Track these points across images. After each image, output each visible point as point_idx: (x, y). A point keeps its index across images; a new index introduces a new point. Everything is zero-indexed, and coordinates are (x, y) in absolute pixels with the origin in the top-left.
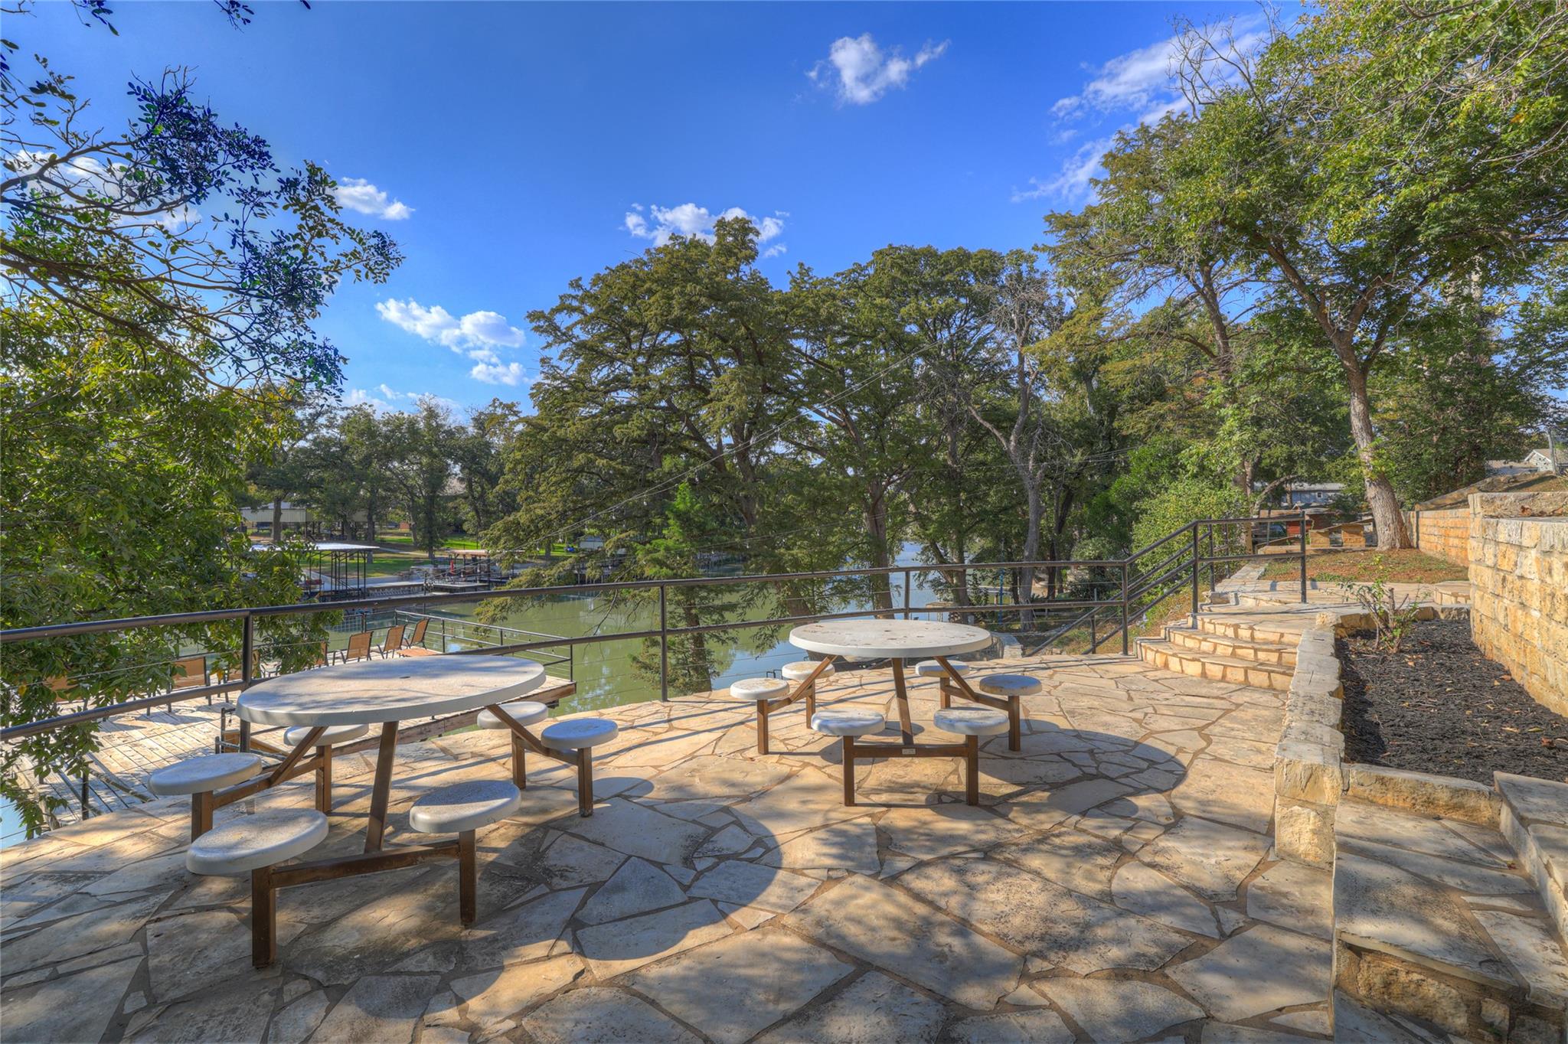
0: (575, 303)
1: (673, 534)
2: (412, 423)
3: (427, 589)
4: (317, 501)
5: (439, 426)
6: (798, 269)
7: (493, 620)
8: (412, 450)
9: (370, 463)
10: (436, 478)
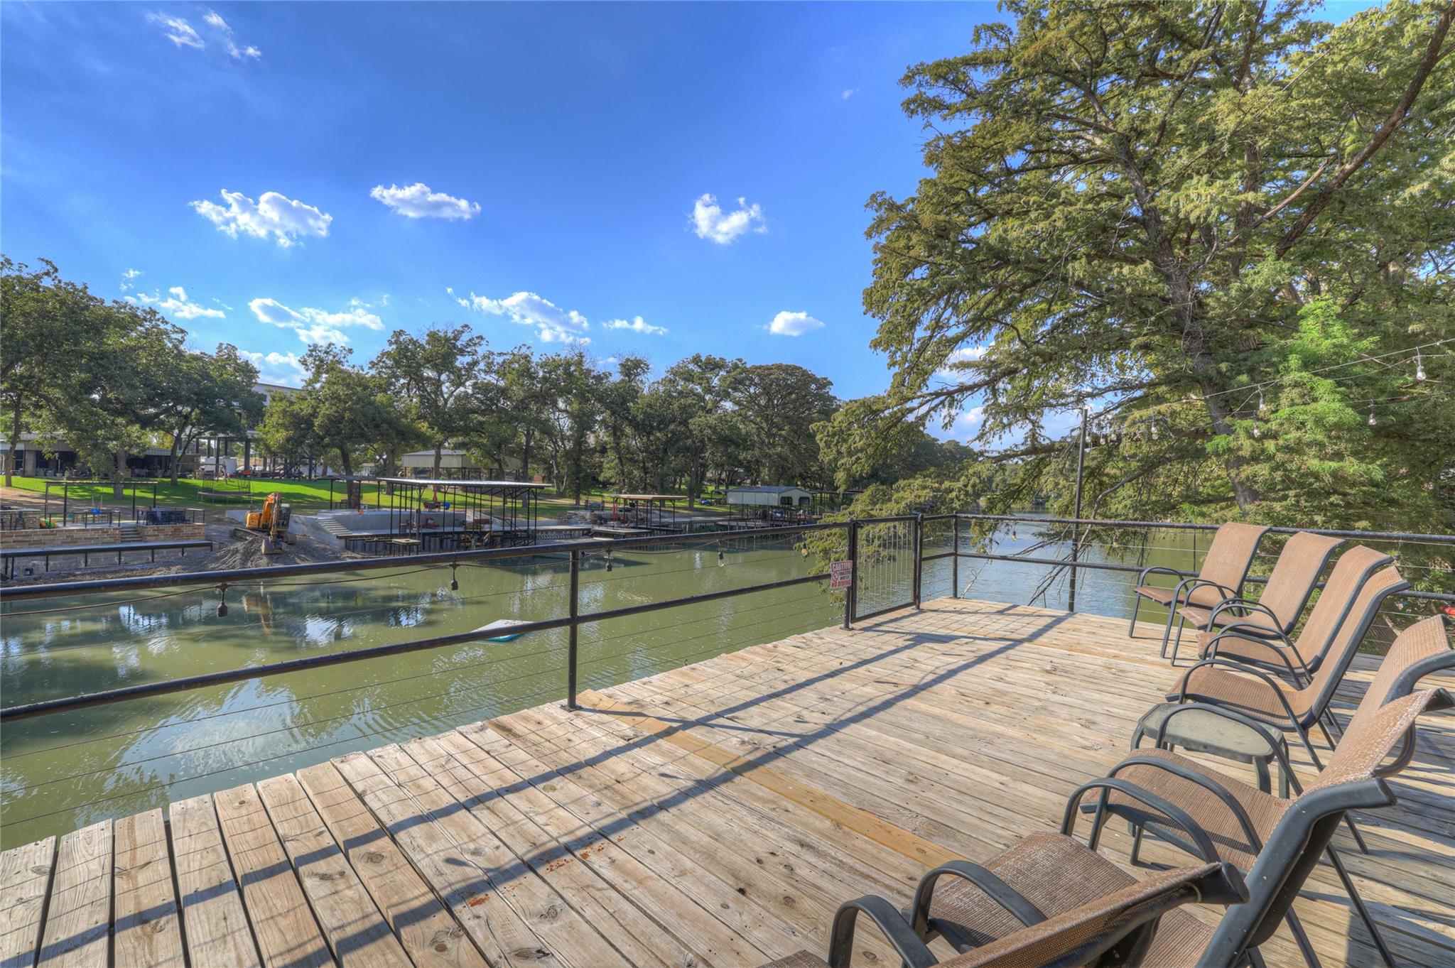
3: (588, 533)
4: (477, 445)
5: (589, 371)
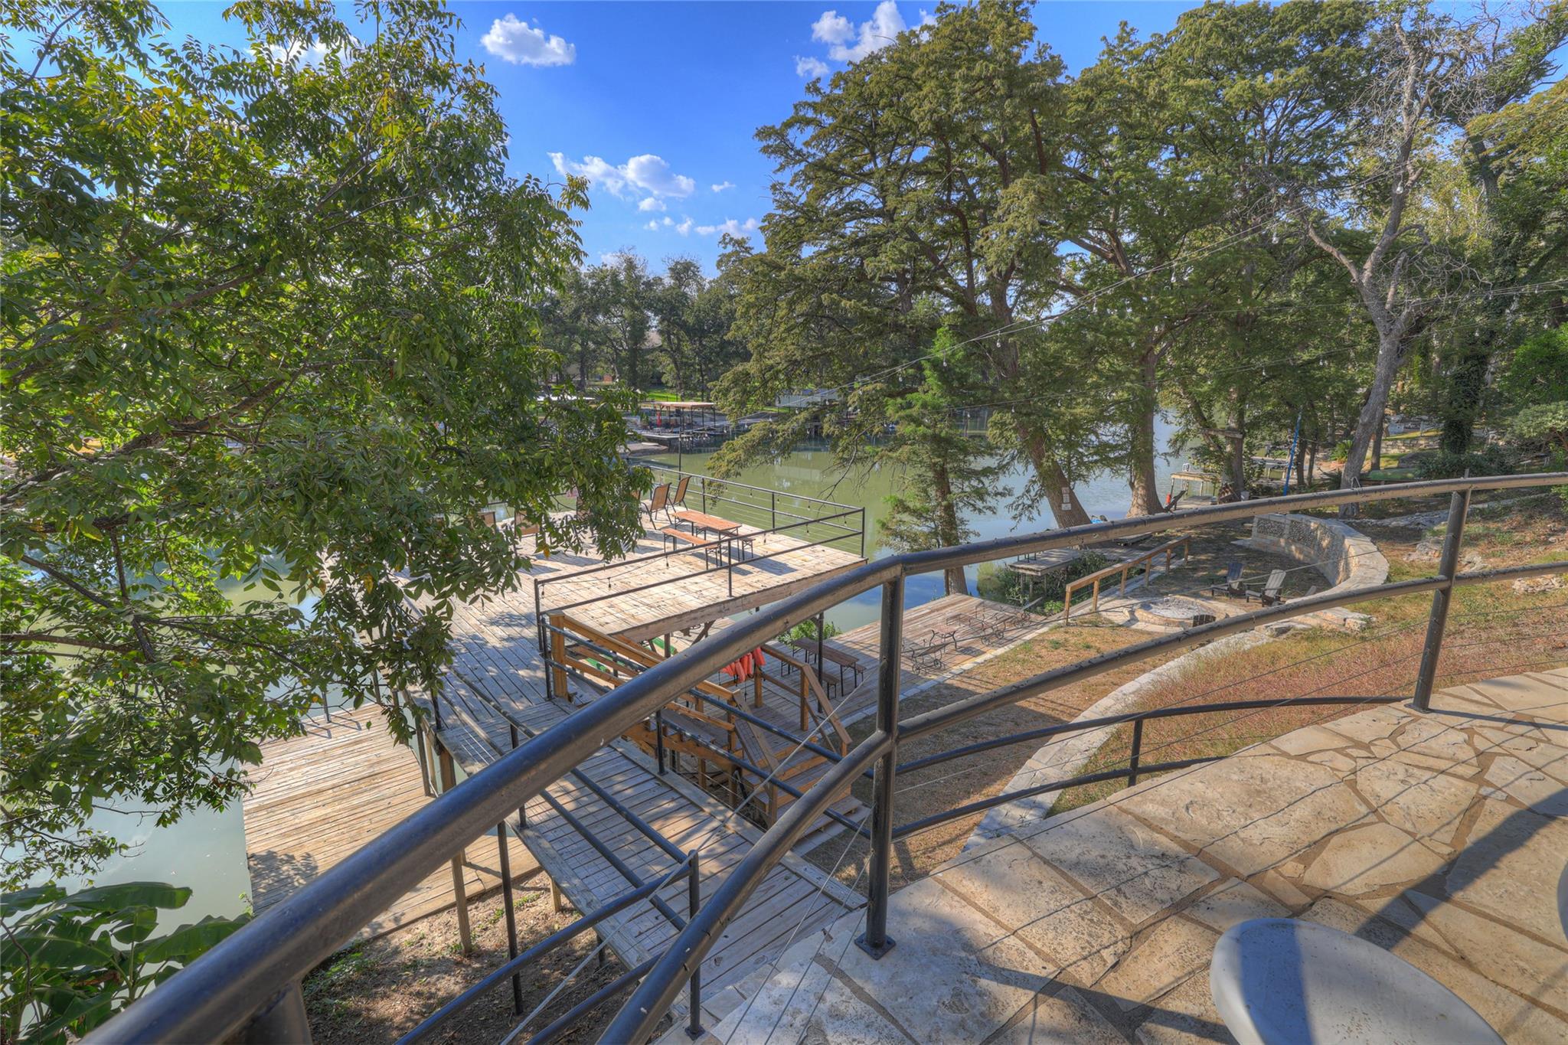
0: (810, 114)
1: (931, 391)
2: (615, 275)
5: (639, 278)
6: (1117, 31)
7: (727, 474)
8: (616, 302)
9: (579, 318)
10: (638, 330)
